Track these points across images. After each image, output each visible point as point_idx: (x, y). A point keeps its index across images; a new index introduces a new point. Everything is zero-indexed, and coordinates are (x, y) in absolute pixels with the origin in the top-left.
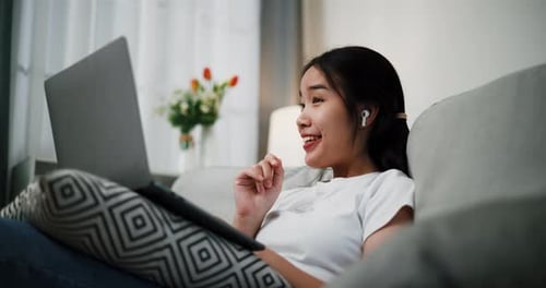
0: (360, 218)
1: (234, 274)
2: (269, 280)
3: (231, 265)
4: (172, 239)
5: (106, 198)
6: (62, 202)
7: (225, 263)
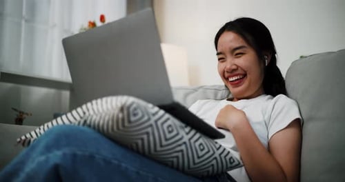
0: (266, 124)
1: (216, 158)
2: (232, 161)
3: (214, 153)
4: (186, 139)
5: (154, 115)
6: (133, 119)
7: (211, 152)
